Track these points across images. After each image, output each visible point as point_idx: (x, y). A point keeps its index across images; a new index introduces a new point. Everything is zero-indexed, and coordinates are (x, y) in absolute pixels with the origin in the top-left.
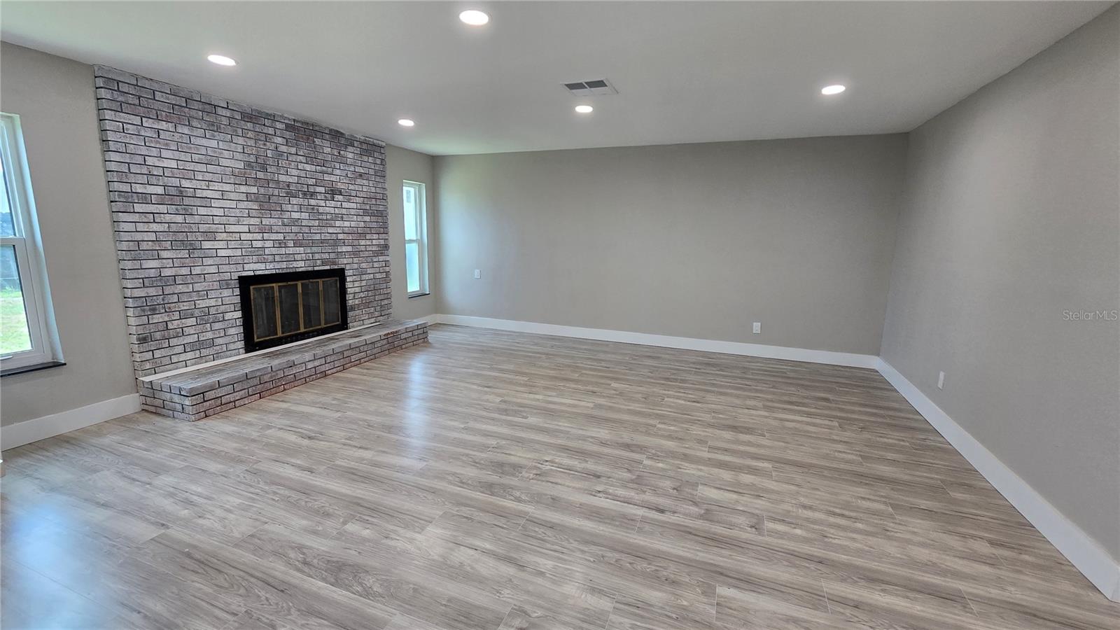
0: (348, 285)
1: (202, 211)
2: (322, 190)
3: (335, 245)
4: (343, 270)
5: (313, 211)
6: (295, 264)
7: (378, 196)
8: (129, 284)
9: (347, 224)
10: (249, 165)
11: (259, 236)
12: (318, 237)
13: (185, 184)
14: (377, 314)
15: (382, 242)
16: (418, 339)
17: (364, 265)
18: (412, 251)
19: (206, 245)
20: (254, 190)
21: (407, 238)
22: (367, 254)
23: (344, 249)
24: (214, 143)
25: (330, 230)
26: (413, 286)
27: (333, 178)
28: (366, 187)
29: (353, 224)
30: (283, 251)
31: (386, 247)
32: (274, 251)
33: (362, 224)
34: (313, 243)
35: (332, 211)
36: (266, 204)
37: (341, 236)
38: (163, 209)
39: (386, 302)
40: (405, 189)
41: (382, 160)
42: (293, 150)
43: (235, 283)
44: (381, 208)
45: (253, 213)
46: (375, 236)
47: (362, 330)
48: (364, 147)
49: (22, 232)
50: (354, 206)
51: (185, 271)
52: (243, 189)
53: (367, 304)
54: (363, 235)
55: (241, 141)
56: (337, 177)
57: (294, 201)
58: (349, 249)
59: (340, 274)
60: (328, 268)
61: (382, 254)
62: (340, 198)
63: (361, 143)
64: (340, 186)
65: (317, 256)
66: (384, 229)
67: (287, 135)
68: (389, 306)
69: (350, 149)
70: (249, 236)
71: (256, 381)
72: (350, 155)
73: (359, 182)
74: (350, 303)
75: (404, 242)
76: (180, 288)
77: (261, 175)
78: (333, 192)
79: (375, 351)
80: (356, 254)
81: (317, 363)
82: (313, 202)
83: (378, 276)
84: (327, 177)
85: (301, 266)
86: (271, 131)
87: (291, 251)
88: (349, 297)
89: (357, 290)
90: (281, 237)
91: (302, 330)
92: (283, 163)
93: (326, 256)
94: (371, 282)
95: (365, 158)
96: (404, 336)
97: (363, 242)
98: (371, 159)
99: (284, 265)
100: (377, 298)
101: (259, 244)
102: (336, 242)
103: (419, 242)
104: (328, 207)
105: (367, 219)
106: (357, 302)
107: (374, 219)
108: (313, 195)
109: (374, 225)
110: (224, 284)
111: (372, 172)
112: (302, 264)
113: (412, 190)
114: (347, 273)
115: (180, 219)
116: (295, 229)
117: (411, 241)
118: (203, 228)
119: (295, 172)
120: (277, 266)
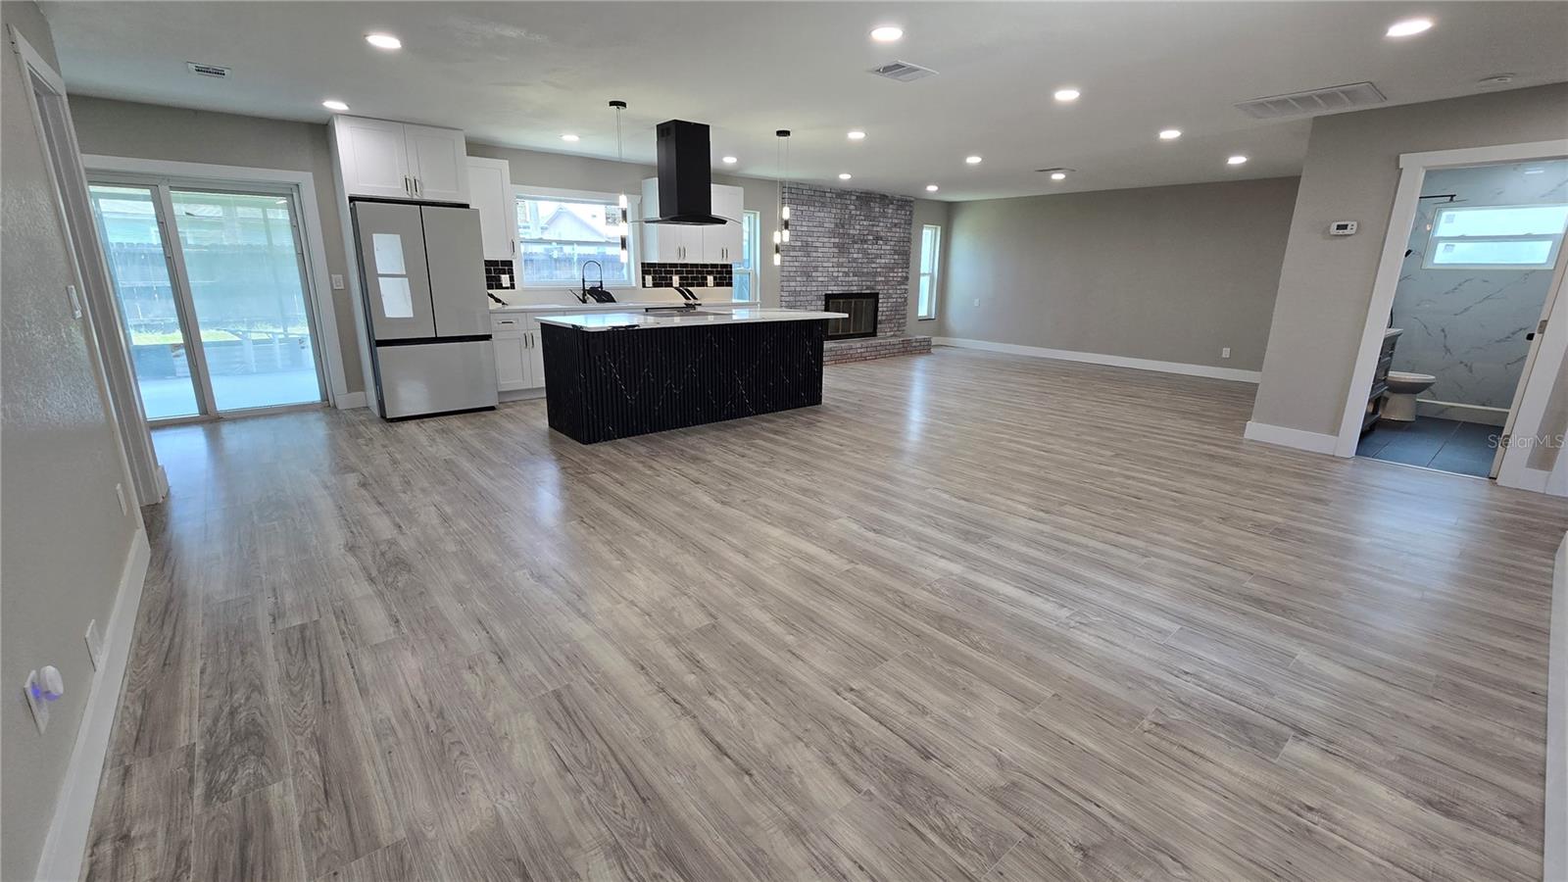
0: (880, 305)
1: (814, 254)
2: (871, 237)
3: (875, 276)
4: (878, 294)
5: (865, 253)
6: (852, 288)
7: (906, 239)
8: (785, 294)
9: (883, 261)
10: (836, 224)
11: (836, 269)
12: (865, 270)
13: (810, 239)
14: (896, 329)
15: (904, 274)
16: (924, 348)
17: (891, 291)
18: (925, 283)
19: (814, 274)
20: (837, 240)
21: (922, 272)
22: (893, 283)
23: (880, 279)
24: (822, 214)
25: (873, 266)
26: (923, 312)
27: (879, 229)
28: (898, 233)
29: (887, 261)
30: (847, 279)
31: (907, 278)
32: (843, 279)
33: (893, 261)
34: (863, 274)
35: (875, 251)
36: (842, 249)
37: (879, 270)
38: (799, 254)
39: (902, 321)
40: (925, 231)
41: (911, 211)
42: (858, 213)
43: (823, 298)
44: (906, 248)
45: (836, 255)
46: (900, 270)
47: (885, 336)
48: (900, 203)
49: (752, 268)
50: (889, 247)
51: (804, 289)
52: (833, 240)
53: (890, 321)
54: (892, 270)
55: (834, 211)
56: (880, 228)
57: (856, 246)
58: (883, 279)
59: (875, 296)
60: (868, 291)
61: (903, 284)
62: (881, 242)
63: (898, 201)
64: (882, 234)
65: (864, 283)
66: (906, 265)
67: (857, 203)
68: (904, 324)
69: (891, 206)
70: (832, 269)
71: (834, 353)
72: (890, 211)
73: (894, 230)
74: (879, 318)
75: (918, 275)
76: (801, 298)
77: (841, 231)
78: (878, 238)
79: (895, 351)
80: (886, 282)
81: (862, 350)
82: (865, 246)
83: (899, 300)
84: (875, 229)
85: (855, 289)
86: (849, 202)
87: (850, 279)
88: (879, 314)
89: (885, 309)
90: (847, 270)
91: (851, 332)
92: (852, 222)
93: (868, 283)
94: (894, 304)
95: (899, 212)
96: (914, 344)
97: (891, 275)
98: (903, 212)
99: (846, 288)
100: (897, 317)
101: (835, 274)
102: (876, 274)
103: (931, 275)
104: (873, 249)
105: (896, 257)
106: (884, 318)
107: (900, 257)
108: (865, 241)
109: (900, 261)
110: (819, 299)
111: (903, 221)
112: (855, 288)
113: (929, 231)
114: (880, 296)
115: (805, 259)
116: (854, 265)
117: (924, 274)
118: (814, 264)
119: (858, 227)
120: (843, 288)
